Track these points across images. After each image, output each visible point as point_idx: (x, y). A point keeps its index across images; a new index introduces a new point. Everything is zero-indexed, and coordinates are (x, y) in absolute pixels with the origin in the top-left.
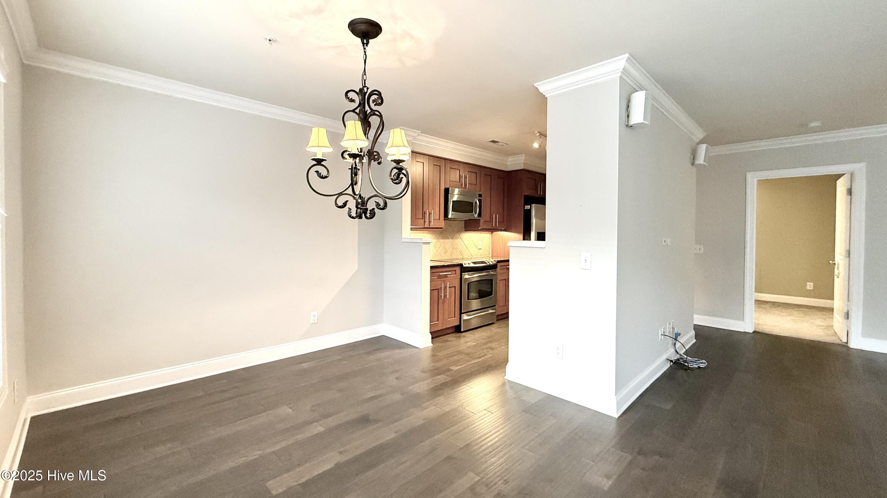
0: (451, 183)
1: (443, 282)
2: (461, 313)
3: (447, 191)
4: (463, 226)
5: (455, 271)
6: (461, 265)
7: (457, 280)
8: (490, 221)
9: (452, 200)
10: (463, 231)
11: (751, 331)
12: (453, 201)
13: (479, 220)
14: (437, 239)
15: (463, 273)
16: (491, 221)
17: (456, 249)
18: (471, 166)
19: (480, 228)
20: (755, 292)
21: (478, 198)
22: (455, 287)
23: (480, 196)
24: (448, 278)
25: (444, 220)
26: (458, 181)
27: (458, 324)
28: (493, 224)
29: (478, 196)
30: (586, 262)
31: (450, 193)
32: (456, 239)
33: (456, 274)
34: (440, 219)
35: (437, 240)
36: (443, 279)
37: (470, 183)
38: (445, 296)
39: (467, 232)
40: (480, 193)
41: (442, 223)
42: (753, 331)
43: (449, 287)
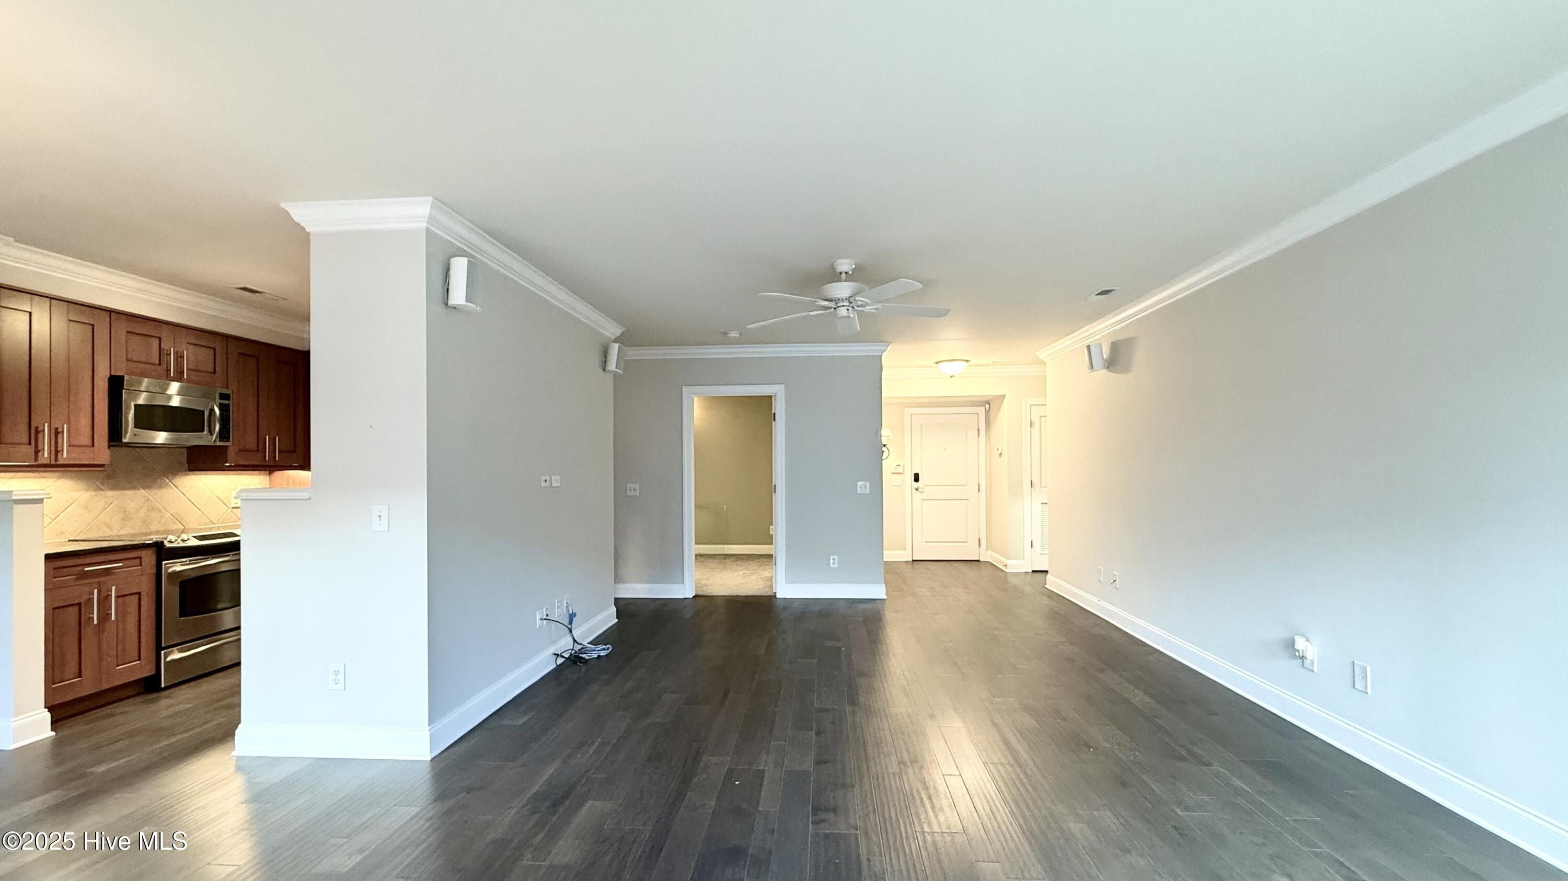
0: (130, 364)
1: (96, 586)
2: (159, 648)
3: (116, 385)
4: (185, 460)
5: (140, 558)
6: (159, 546)
7: (145, 578)
8: (258, 450)
9: (132, 404)
10: (185, 471)
11: (691, 596)
12: (136, 406)
13: (226, 447)
14: (95, 490)
15: (164, 563)
16: (260, 449)
17: (160, 512)
18: (198, 332)
19: (227, 464)
20: (696, 544)
21: (218, 401)
22: (139, 594)
23: (223, 396)
24: (114, 577)
25: (109, 447)
26: (157, 362)
27: (153, 672)
28: (265, 456)
29: (217, 396)
30: (380, 520)
31: (125, 387)
32: (161, 487)
33: (141, 565)
34: (93, 446)
35: (94, 493)
36: (96, 580)
37: (191, 367)
38: (104, 616)
39: (196, 472)
40: (225, 391)
41: (102, 453)
42: (694, 595)
43: (117, 597)
